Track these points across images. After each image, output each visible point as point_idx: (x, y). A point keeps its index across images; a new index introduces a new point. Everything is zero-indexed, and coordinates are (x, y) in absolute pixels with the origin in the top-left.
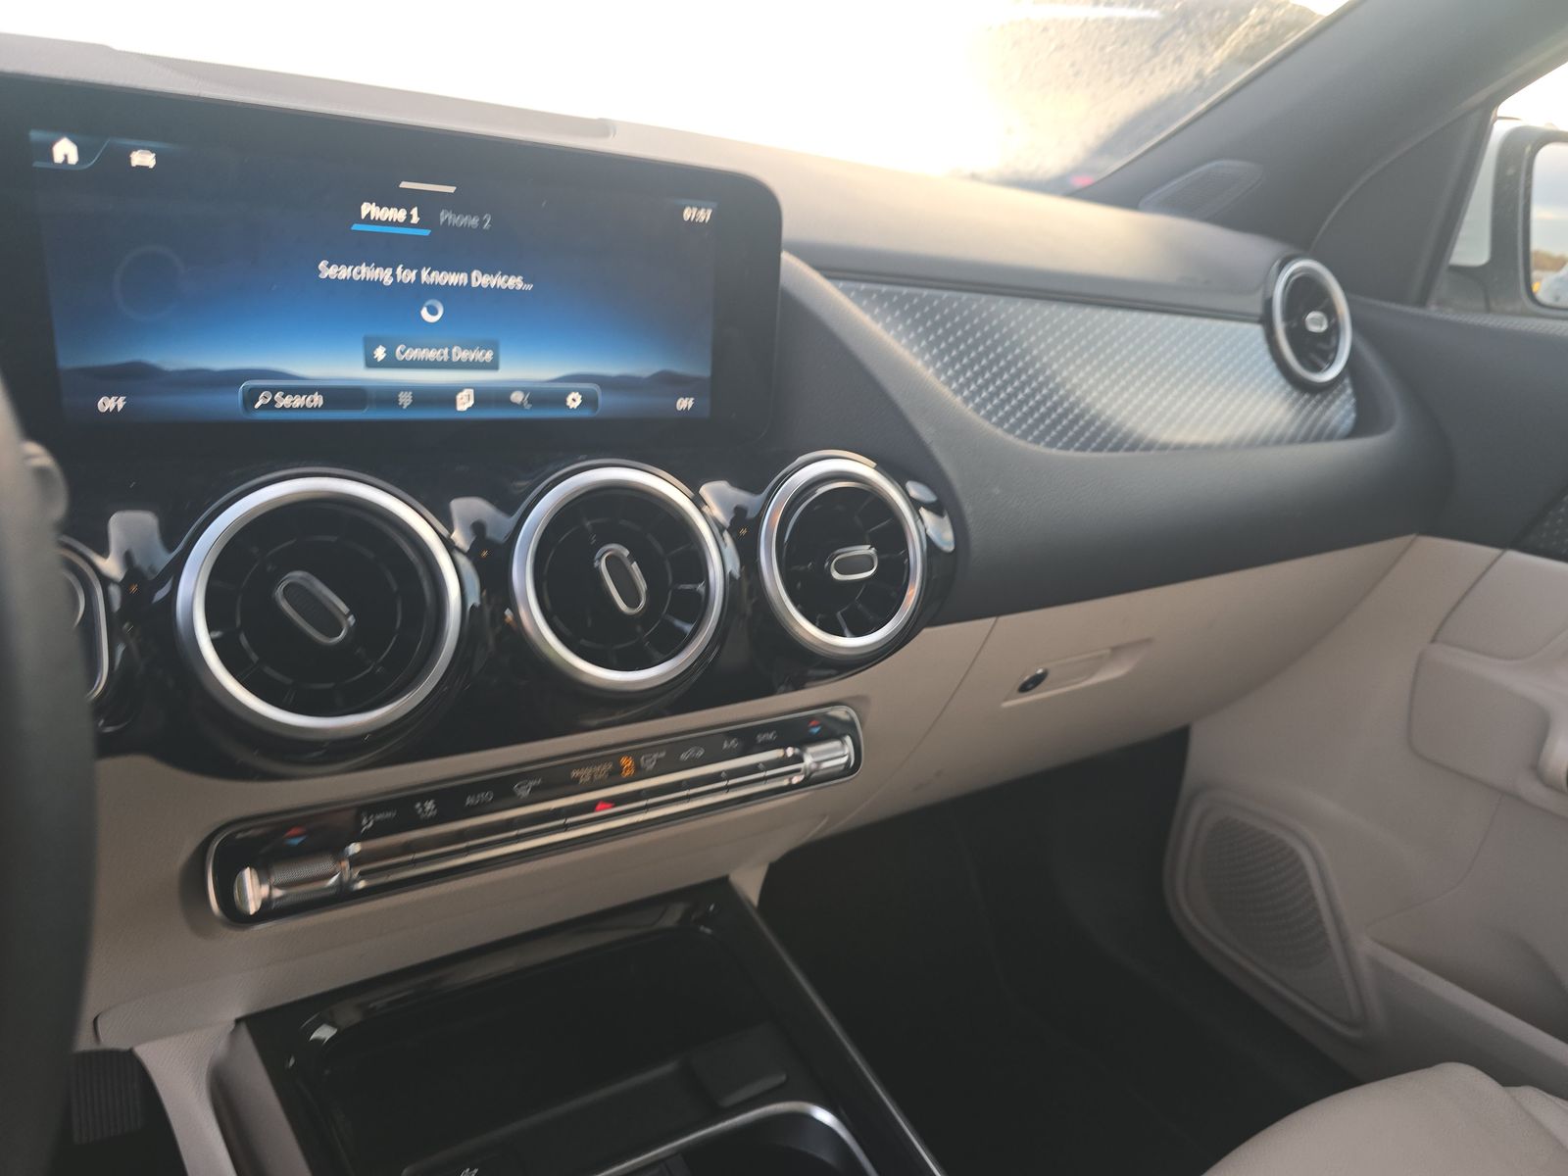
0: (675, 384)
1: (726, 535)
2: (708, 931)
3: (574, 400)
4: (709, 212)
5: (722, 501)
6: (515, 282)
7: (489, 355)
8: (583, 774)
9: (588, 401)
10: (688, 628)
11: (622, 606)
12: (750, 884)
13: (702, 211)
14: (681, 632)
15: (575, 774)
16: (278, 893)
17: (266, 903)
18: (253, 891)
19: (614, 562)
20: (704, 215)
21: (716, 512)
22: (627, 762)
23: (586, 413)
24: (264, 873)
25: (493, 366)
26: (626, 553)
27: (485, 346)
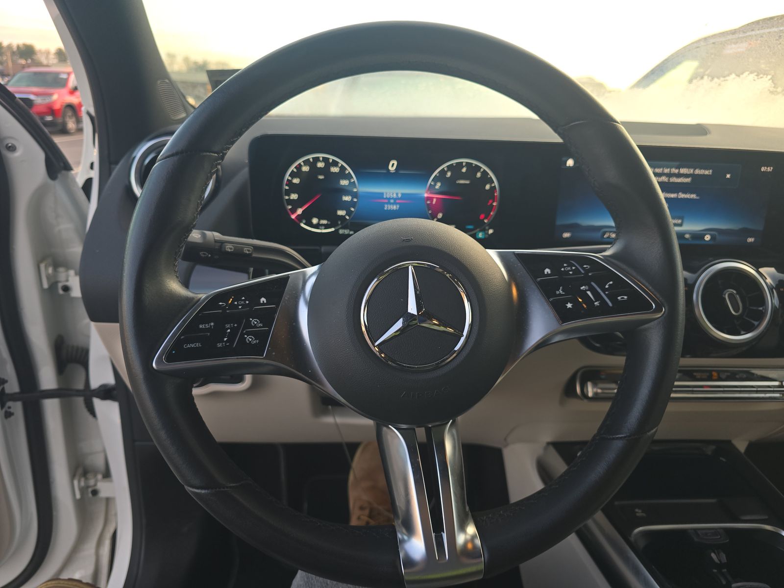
0: (747, 232)
1: (774, 291)
2: (724, 460)
3: (707, 238)
4: (772, 168)
5: (773, 277)
6: (693, 196)
7: (680, 221)
8: (698, 375)
9: (713, 238)
10: (756, 323)
11: (733, 312)
12: (741, 446)
13: (769, 168)
14: (753, 325)
15: (695, 374)
16: (599, 391)
17: (596, 394)
18: (591, 391)
19: (731, 296)
20: (770, 169)
21: (769, 280)
22: (715, 374)
23: (712, 243)
24: (595, 385)
25: (680, 225)
26: (735, 292)
27: (679, 218)
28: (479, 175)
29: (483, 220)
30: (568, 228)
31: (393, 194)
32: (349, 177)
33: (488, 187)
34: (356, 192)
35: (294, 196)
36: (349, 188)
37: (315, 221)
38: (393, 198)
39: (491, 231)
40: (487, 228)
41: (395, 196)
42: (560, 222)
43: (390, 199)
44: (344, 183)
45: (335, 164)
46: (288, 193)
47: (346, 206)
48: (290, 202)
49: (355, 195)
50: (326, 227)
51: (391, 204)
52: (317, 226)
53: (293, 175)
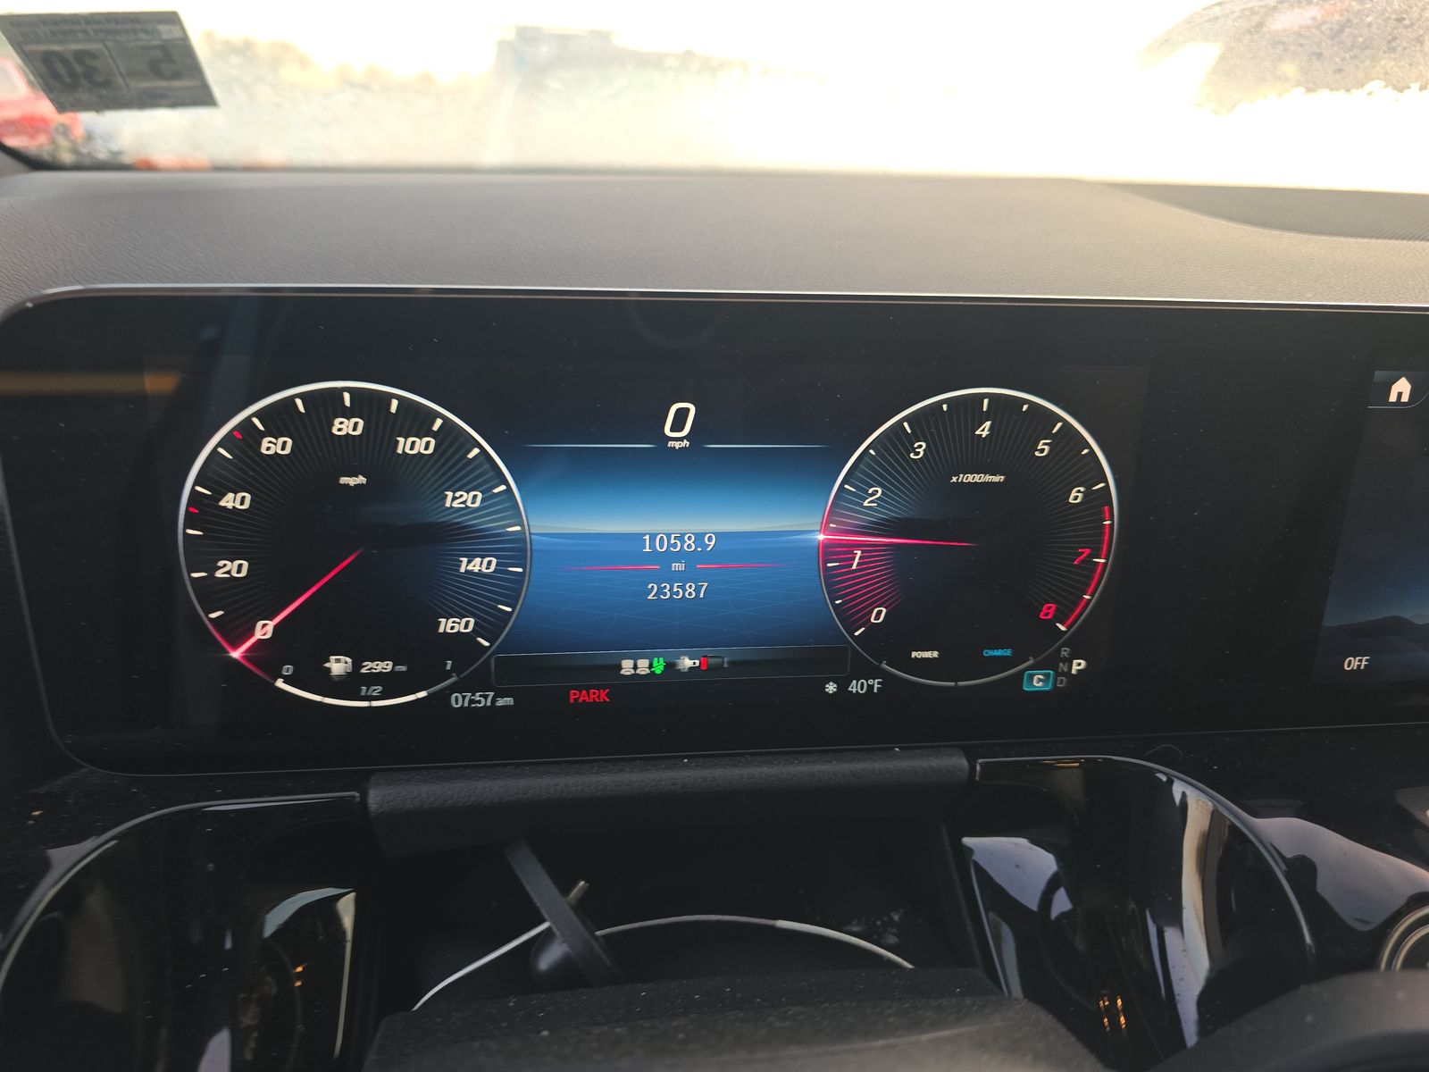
28: (1044, 448)
29: (1051, 624)
30: (1358, 638)
31: (681, 538)
32: (483, 475)
33: (1076, 496)
34: (520, 539)
35: (232, 568)
36: (489, 523)
37: (338, 666)
38: (681, 555)
39: (1078, 665)
40: (1065, 652)
41: (690, 543)
42: (1333, 618)
43: (670, 556)
44: (462, 500)
45: (417, 422)
46: (204, 556)
47: (472, 595)
48: (213, 592)
49: (516, 550)
50: (391, 685)
51: (673, 578)
52: (348, 686)
53: (217, 479)
